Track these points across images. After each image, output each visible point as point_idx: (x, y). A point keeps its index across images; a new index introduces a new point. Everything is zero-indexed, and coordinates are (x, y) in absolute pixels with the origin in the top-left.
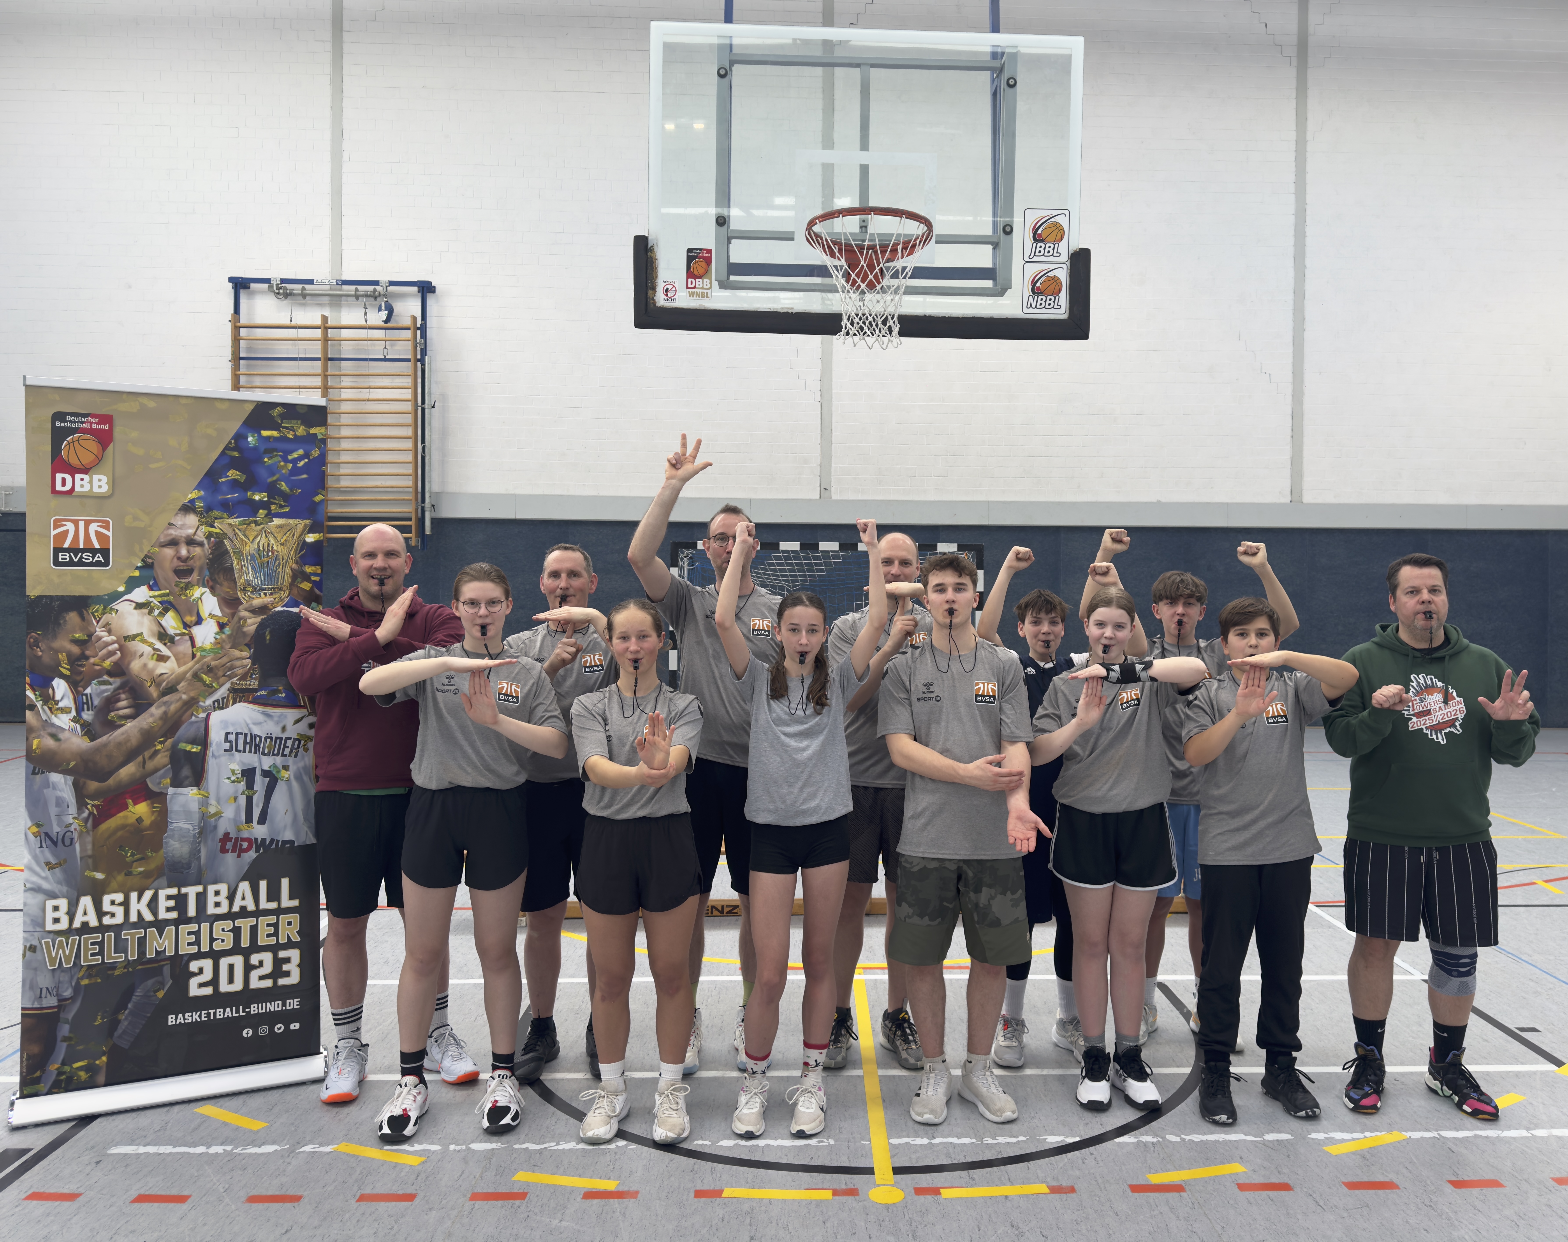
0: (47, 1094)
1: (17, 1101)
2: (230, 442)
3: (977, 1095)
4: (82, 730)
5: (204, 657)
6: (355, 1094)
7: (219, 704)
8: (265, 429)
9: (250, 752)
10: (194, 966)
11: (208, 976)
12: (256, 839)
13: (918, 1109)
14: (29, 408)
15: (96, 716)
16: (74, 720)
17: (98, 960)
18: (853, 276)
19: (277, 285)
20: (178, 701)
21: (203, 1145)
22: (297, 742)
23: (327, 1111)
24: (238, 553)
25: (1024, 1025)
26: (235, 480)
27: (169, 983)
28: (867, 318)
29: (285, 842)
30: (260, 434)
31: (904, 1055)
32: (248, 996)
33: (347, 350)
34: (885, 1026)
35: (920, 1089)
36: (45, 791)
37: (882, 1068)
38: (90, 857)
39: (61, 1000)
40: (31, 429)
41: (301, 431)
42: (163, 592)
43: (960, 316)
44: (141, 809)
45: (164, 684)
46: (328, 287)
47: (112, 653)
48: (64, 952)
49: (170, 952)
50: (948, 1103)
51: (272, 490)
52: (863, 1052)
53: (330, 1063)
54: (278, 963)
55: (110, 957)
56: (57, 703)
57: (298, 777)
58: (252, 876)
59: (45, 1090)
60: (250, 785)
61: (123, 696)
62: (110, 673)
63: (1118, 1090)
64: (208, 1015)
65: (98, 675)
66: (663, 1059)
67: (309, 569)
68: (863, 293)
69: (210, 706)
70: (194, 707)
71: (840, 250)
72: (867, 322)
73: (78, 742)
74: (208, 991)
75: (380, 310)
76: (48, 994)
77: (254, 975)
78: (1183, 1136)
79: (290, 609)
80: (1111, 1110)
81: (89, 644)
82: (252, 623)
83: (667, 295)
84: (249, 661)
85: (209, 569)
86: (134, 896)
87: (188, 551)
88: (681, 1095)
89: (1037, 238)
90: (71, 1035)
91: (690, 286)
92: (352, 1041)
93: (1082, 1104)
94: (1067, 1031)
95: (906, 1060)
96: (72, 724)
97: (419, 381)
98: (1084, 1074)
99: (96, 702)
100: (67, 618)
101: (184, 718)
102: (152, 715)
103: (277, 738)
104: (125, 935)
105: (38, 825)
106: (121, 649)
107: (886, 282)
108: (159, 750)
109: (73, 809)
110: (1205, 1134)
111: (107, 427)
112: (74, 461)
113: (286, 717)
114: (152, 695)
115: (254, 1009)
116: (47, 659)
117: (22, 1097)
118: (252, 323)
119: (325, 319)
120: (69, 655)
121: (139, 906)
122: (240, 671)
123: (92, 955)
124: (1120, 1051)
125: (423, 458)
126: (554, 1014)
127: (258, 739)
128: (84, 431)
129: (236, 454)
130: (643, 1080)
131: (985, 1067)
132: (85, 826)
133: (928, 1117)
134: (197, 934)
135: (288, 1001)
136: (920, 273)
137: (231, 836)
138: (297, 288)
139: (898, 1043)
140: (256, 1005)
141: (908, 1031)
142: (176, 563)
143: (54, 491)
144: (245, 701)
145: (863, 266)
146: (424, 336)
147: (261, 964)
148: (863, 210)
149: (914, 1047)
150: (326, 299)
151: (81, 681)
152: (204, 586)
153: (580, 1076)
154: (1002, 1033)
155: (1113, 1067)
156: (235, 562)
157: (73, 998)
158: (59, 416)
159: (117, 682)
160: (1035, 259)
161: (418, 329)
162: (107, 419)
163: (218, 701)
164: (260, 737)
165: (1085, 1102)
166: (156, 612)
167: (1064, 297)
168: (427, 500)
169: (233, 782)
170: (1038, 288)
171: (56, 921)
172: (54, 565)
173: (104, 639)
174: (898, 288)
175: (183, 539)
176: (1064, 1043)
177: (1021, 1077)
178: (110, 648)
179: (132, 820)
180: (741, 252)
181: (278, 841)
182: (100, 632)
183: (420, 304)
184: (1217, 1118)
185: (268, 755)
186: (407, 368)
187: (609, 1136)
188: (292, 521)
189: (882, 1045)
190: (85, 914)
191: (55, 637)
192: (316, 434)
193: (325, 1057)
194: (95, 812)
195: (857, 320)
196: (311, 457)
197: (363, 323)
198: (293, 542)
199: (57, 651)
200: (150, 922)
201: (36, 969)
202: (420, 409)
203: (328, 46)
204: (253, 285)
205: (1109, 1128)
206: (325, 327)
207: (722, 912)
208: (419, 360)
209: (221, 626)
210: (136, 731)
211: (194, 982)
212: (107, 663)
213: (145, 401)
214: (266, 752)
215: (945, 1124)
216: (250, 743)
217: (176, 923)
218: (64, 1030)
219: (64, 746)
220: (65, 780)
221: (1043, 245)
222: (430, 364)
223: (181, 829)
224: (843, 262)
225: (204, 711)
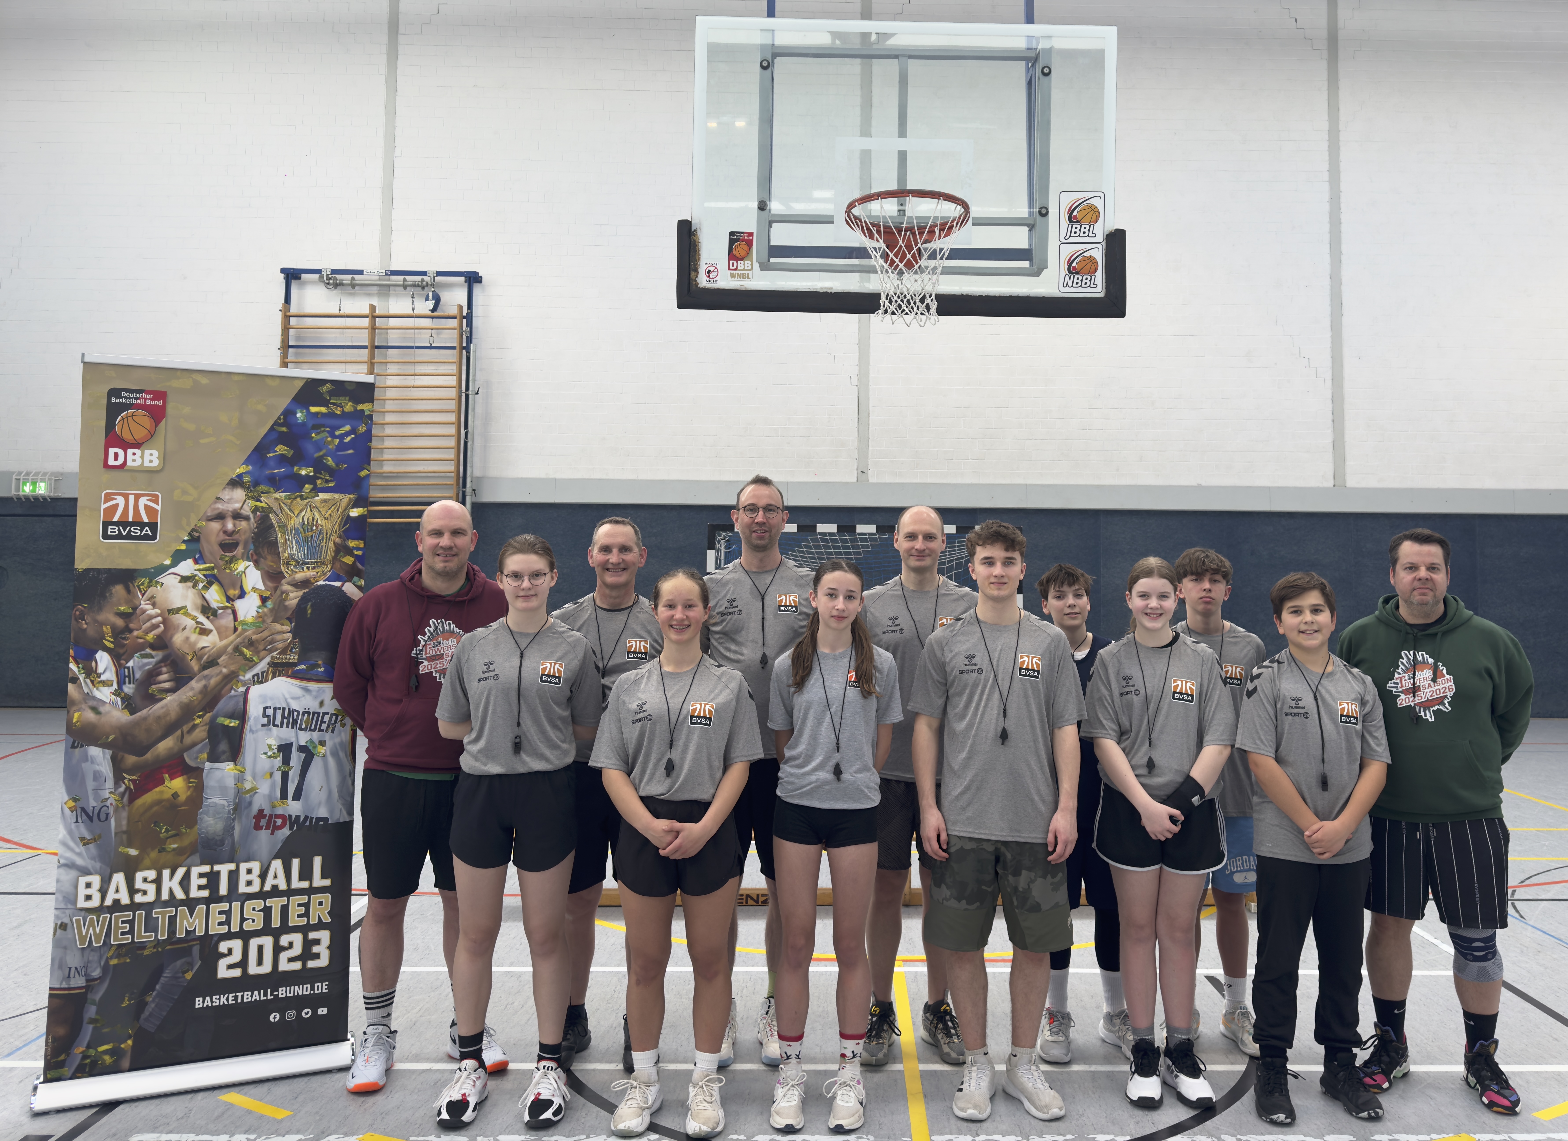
0: (71, 1078)
1: (40, 1086)
2: (279, 418)
3: (1023, 1091)
4: (123, 702)
5: (244, 631)
6: (381, 1083)
7: (258, 678)
8: (313, 406)
9: (287, 727)
10: (223, 947)
11: (237, 957)
12: (290, 816)
13: (961, 1104)
14: (86, 384)
15: (137, 689)
16: (115, 693)
17: (128, 939)
18: (891, 255)
19: (327, 275)
20: (218, 675)
21: (225, 1133)
22: (334, 717)
23: (353, 1100)
24: (283, 527)
25: (1070, 1019)
26: (282, 455)
27: (198, 964)
28: (905, 297)
29: (319, 819)
30: (308, 410)
31: (946, 1049)
32: (276, 979)
33: (394, 338)
34: (925, 1019)
35: (962, 1084)
36: (83, 765)
37: (923, 1063)
38: (124, 832)
39: (89, 980)
40: (87, 405)
41: (349, 407)
42: (208, 565)
43: (997, 295)
44: (178, 784)
45: (205, 657)
46: (377, 277)
47: (155, 627)
48: (94, 930)
49: (200, 933)
50: (992, 1098)
51: (319, 465)
52: (904, 1048)
53: (357, 1051)
54: (308, 944)
55: (140, 936)
56: (99, 676)
57: (335, 754)
58: (285, 854)
59: (69, 1075)
60: (286, 761)
61: (164, 669)
62: (153, 647)
63: (1169, 1087)
64: (236, 997)
65: (141, 648)
66: (698, 1048)
67: (352, 544)
68: (901, 273)
69: (250, 680)
70: (234, 681)
71: (879, 232)
72: (905, 301)
73: (118, 715)
74: (237, 973)
75: (427, 299)
76: (77, 974)
77: (284, 956)
78: (1239, 1137)
79: (332, 583)
80: (1163, 1108)
81: (134, 617)
82: (294, 597)
83: (709, 277)
84: (290, 635)
85: (253, 543)
86: (166, 873)
87: (234, 525)
88: (716, 1086)
89: (1072, 219)
90: (98, 1017)
91: (731, 267)
92: (381, 1027)
93: (1132, 1102)
94: (1114, 1025)
95: (948, 1054)
96: (113, 697)
97: (464, 368)
98: (1133, 1070)
99: (138, 675)
100: (114, 591)
101: (223, 692)
102: (192, 689)
103: (314, 713)
104: (156, 913)
105: (75, 800)
106: (165, 622)
107: (923, 262)
108: (197, 725)
109: (110, 784)
110: (1262, 1134)
111: (160, 403)
112: (127, 436)
113: (324, 691)
114: (192, 668)
115: (282, 992)
116: (91, 632)
117: (46, 1081)
118: (302, 312)
119: (373, 308)
120: (114, 628)
121: (171, 884)
122: (280, 645)
123: (122, 934)
124: (1172, 1046)
125: (466, 443)
126: (586, 1002)
127: (296, 713)
128: (139, 407)
129: (284, 429)
130: (676, 1072)
131: (1031, 1061)
132: (121, 801)
133: (971, 1113)
134: (228, 913)
135: (316, 985)
136: (956, 254)
137: (265, 812)
138: (347, 278)
139: (940, 1036)
140: (284, 989)
141: (950, 1024)
142: (222, 537)
143: (106, 465)
144: (284, 676)
145: (901, 246)
146: (470, 324)
147: (291, 945)
148: (901, 194)
149: (956, 1041)
150: (375, 289)
151: (124, 653)
152: (248, 560)
153: (611, 1067)
154: (1048, 1027)
155: (1163, 1062)
156: (280, 536)
157: (101, 979)
158: (114, 392)
159: (159, 655)
160: (1071, 240)
161: (464, 317)
162: (160, 395)
163: (257, 675)
164: (298, 712)
165: (1135, 1098)
166: (201, 585)
167: (1100, 276)
168: (469, 484)
169: (270, 757)
170: (1074, 268)
171: (88, 898)
172: (103, 538)
173: (148, 612)
174: (935, 268)
175: (230, 514)
176: (1111, 1038)
177: (1068, 1073)
178: (154, 621)
179: (168, 795)
180: (781, 236)
181: (312, 818)
182: (145, 605)
183: (466, 293)
184: (1274, 1117)
185: (305, 730)
186: (452, 355)
187: (641, 1129)
188: (336, 496)
189: (923, 1040)
190: (117, 891)
191: (100, 609)
192: (363, 411)
193: (353, 1045)
194: (132, 787)
195: (896, 298)
196: (358, 433)
197: (410, 312)
198: (337, 517)
199: (101, 624)
200: (182, 900)
201: (65, 948)
202: (464, 395)
203: (384, 49)
204: (304, 276)
205: (1161, 1127)
206: (373, 315)
207: (757, 901)
208: (464, 348)
209: (264, 600)
210: (175, 704)
211: (223, 964)
212: (150, 637)
213: (198, 377)
214: (303, 727)
215: (989, 1120)
216: (288, 718)
217: (208, 901)
218: (91, 1011)
219: (104, 719)
220: (104, 753)
221: (1079, 227)
222: (475, 351)
223: (216, 804)
224: (882, 244)
225: (243, 685)
